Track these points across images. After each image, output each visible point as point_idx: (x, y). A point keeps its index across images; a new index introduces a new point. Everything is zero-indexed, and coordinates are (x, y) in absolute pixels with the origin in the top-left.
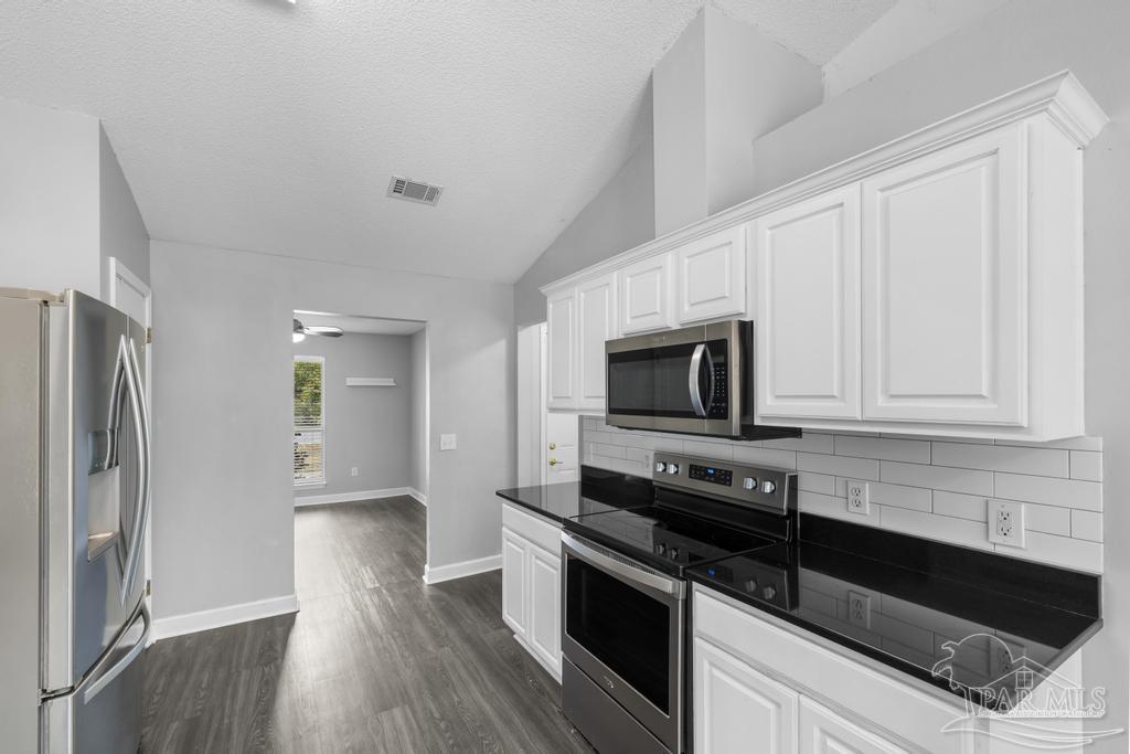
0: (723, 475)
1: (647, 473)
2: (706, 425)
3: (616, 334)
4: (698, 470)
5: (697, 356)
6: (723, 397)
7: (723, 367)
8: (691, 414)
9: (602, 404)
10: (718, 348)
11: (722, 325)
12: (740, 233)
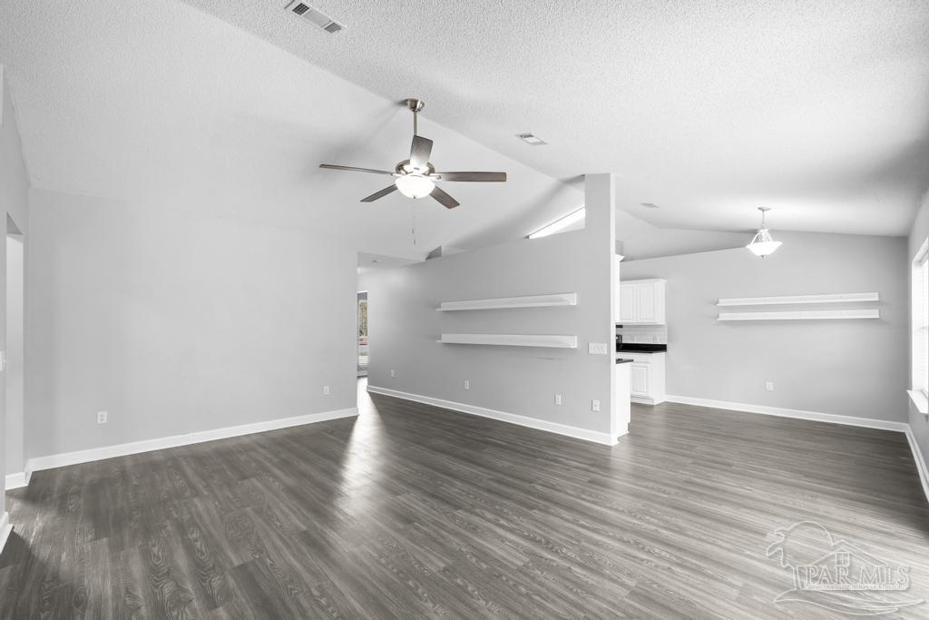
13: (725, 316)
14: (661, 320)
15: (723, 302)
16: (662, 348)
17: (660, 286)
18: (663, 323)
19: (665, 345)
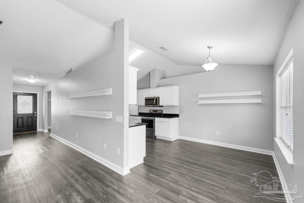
0: (156, 111)
1: (148, 112)
2: (156, 106)
3: (146, 97)
4: (154, 111)
5: (155, 100)
6: (157, 103)
7: (157, 101)
8: (154, 105)
9: (144, 104)
10: (157, 99)
11: (157, 97)
12: (158, 89)
13: (201, 102)
14: (176, 103)
15: (200, 96)
16: (177, 116)
17: (176, 89)
18: (178, 105)
19: (178, 114)
